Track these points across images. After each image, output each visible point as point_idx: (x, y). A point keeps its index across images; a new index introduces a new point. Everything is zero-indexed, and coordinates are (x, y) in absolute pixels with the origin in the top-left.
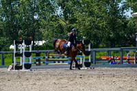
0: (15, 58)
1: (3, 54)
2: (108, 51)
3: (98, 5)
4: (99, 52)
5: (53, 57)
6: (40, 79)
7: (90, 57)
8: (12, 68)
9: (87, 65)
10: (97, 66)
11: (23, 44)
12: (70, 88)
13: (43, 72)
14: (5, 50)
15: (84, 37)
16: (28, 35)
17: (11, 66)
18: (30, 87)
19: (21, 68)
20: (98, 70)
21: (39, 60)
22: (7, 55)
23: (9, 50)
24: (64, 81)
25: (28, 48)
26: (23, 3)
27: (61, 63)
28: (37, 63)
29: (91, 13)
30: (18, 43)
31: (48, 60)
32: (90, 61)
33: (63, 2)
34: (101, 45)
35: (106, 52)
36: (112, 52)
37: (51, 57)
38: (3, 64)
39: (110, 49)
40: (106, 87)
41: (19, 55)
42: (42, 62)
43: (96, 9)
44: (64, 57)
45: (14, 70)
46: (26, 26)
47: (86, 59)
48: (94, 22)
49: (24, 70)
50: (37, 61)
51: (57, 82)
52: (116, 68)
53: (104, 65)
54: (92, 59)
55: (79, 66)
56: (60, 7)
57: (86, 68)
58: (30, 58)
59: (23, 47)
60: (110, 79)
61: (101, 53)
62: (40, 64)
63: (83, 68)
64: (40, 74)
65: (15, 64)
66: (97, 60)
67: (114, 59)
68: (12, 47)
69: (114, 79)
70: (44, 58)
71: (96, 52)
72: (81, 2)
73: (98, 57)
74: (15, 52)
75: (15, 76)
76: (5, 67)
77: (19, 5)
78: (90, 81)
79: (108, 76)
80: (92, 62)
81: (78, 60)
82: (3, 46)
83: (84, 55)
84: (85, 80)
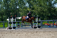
0: (9, 24)
1: (4, 23)
2: (48, 22)
3: (43, 2)
4: (44, 22)
5: (25, 24)
6: (19, 33)
7: (40, 24)
13: (21, 30)
14: (5, 21)
16: (14, 15)
17: (7, 28)
18: (15, 36)
19: (11, 28)
20: (43, 29)
21: (19, 25)
22: (6, 23)
23: (7, 21)
24: (29, 34)
25: (14, 20)
27: (28, 26)
28: (18, 26)
30: (10, 18)
31: (22, 25)
32: (40, 26)
33: (29, 1)
34: (45, 19)
38: (4, 27)
39: (48, 21)
40: (47, 37)
44: (29, 24)
45: (9, 29)
46: (14, 11)
47: (38, 25)
48: (42, 9)
49: (13, 29)
50: (18, 25)
51: (26, 34)
52: (51, 29)
53: (46, 27)
55: (35, 28)
56: (28, 3)
57: (38, 29)
58: (15, 24)
59: (12, 20)
60: (48, 33)
61: (45, 22)
63: (37, 29)
64: (20, 31)
65: (9, 27)
67: (50, 25)
69: (50, 33)
70: (21, 24)
71: (43, 22)
72: (36, 1)
73: (43, 24)
74: (9, 22)
75: (9, 32)
76: (5, 28)
77: (11, 2)
78: (40, 34)
79: (48, 32)
80: (41, 26)
81: (35, 25)
82: (4, 19)
83: (37, 23)
84: (38, 33)
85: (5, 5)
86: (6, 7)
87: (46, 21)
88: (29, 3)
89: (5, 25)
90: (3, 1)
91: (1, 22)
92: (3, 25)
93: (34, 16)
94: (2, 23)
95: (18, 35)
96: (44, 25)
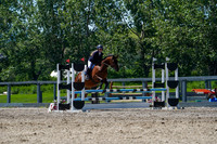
0: (58, 92)
1: (40, 85)
2: (207, 81)
3: (190, 8)
4: (191, 82)
5: (118, 91)
6: (97, 125)
7: (177, 91)
8: (55, 108)
9: (173, 102)
10: (189, 105)
11: (72, 70)
12: (146, 139)
13: (104, 114)
14: (44, 79)
15: (167, 59)
16: (79, 56)
17: (52, 104)
18: (82, 137)
19: (68, 107)
21: (96, 95)
22: (46, 87)
23: (50, 79)
24: (136, 128)
26: (71, 5)
27: (131, 99)
28: (94, 99)
29: (180, 21)
30: (62, 68)
31: (110, 95)
32: (177, 97)
33: (135, 3)
34: (195, 72)
35: (202, 83)
36: (213, 83)
37: (115, 90)
38: (41, 100)
39: (209, 78)
40: (203, 139)
41: (64, 87)
42: (101, 99)
43: (186, 14)
44: (135, 91)
45: (57, 111)
46: (77, 41)
47: (170, 94)
48: (184, 34)
49: (72, 110)
50: (93, 96)
51: (124, 130)
53: (200, 103)
54: (180, 94)
55: (159, 105)
56: (129, 12)
57: (171, 108)
58: (83, 92)
59: (71, 74)
60: (210, 125)
61: (196, 84)
62: (97, 102)
63: (166, 108)
64: (98, 117)
65: (58, 101)
66: (188, 94)
67: (215, 93)
68: (54, 74)
70: (104, 91)
71: (186, 82)
72: (163, 2)
73: (189, 90)
74: (59, 82)
75: (60, 120)
76: (44, 106)
77: (65, 9)
78: (178, 129)
79: (207, 121)
80: (180, 98)
81: (158, 95)
82: (40, 73)
83: (167, 87)
84: (169, 126)
85: (45, 18)
86: (47, 27)
87: (200, 81)
88: (133, 12)
89: (44, 96)
90: (39, 3)
91: (29, 82)
92: (36, 96)
93: (154, 59)
94: (33, 88)
95: (94, 132)
96: (194, 94)
